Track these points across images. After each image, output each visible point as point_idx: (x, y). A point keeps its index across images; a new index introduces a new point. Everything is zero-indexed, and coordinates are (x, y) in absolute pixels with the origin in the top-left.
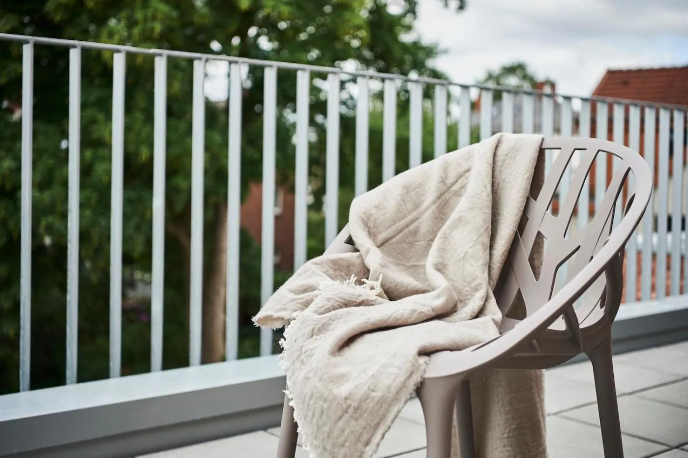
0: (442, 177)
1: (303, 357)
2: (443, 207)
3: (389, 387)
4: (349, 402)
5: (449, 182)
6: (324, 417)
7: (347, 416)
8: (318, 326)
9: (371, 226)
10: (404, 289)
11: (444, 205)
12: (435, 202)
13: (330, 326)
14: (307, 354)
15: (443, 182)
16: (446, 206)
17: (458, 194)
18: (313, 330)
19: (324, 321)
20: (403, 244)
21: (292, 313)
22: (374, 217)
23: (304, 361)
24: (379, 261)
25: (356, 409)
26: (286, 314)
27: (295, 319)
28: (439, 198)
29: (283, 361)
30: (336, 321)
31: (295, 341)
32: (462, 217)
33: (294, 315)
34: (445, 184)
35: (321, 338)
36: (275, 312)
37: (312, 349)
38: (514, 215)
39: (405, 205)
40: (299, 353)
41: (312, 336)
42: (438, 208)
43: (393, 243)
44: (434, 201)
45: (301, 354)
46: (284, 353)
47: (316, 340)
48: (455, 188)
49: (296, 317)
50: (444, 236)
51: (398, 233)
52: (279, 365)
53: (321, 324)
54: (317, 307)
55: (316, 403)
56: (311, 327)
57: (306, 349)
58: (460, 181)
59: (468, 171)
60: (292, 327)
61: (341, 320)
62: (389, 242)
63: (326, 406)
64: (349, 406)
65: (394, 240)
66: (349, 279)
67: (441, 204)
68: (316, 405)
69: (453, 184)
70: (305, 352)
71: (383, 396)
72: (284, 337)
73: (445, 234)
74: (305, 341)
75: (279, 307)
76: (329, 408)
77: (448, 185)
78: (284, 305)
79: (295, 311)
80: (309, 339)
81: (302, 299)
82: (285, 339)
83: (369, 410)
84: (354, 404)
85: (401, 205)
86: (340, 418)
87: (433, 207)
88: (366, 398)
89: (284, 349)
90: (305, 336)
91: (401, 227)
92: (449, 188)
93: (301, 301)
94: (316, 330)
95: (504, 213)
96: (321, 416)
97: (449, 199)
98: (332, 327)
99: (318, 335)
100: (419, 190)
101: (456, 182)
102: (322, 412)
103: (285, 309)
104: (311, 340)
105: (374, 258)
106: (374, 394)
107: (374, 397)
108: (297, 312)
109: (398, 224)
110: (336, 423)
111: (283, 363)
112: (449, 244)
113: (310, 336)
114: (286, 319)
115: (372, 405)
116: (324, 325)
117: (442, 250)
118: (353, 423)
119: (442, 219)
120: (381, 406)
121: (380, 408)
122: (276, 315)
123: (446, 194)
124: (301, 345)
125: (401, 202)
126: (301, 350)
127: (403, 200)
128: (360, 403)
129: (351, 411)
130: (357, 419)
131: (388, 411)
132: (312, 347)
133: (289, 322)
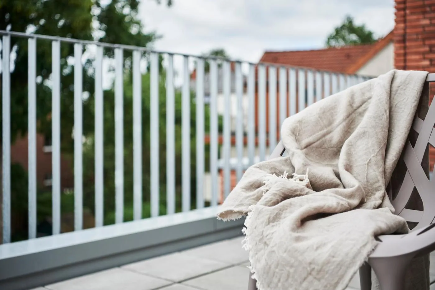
0: (350, 102)
1: (265, 240)
2: (351, 123)
3: (347, 254)
4: (313, 266)
5: (355, 105)
6: (290, 280)
7: (310, 278)
8: (272, 216)
9: (296, 134)
10: (322, 182)
11: (352, 122)
12: (346, 119)
13: (281, 215)
14: (268, 237)
15: (351, 105)
16: (353, 123)
17: (361, 114)
18: (269, 218)
19: (276, 212)
20: (320, 149)
21: (248, 207)
22: (299, 128)
23: (267, 242)
24: (302, 162)
25: (319, 271)
26: (244, 209)
27: (251, 211)
28: (348, 116)
29: (246, 244)
30: (284, 211)
31: (255, 228)
32: (367, 132)
33: (250, 208)
34: (352, 107)
35: (277, 225)
36: (235, 207)
37: (273, 233)
38: (404, 133)
39: (322, 121)
40: (262, 237)
41: (269, 223)
42: (347, 124)
43: (313, 148)
44: (344, 119)
45: (263, 237)
46: (246, 238)
47: (273, 226)
48: (360, 110)
49: (252, 210)
50: (350, 144)
51: (318, 140)
52: (243, 247)
53: (275, 214)
54: (266, 201)
55: (282, 270)
56: (268, 216)
57: (267, 233)
58: (363, 106)
59: (370, 98)
60: (250, 218)
61: (288, 211)
62: (311, 146)
63: (292, 270)
64: (313, 269)
65: (314, 145)
66: (283, 175)
67: (349, 121)
68: (282, 272)
69: (359, 107)
70: (266, 236)
71: (342, 261)
72: (245, 227)
73: (351, 142)
74: (264, 227)
75: (237, 203)
76: (295, 272)
77: (355, 108)
78: (241, 201)
79: (250, 205)
80: (267, 225)
81: (254, 195)
82: (246, 228)
83: (330, 272)
84: (317, 268)
85: (319, 121)
86: (305, 279)
87: (344, 123)
88: (328, 262)
89: (247, 235)
90: (264, 224)
91: (319, 136)
92: (356, 110)
93: (253, 197)
94: (271, 218)
95: (396, 131)
96: (287, 280)
97: (355, 118)
98: (282, 216)
99: (273, 222)
100: (332, 111)
101: (361, 106)
102: (288, 276)
103: (242, 205)
104: (268, 226)
105: (298, 160)
106: (334, 259)
107: (334, 262)
108: (252, 206)
109: (317, 134)
110: (301, 283)
111: (246, 246)
112: (354, 151)
113: (268, 223)
114: (244, 212)
115: (332, 268)
116: (276, 214)
117: (349, 155)
118: (316, 283)
119: (349, 132)
120: (341, 268)
121: (339, 270)
122: (236, 210)
123: (353, 115)
124: (261, 230)
125: (319, 119)
126: (262, 234)
127: (320, 118)
128: (322, 267)
129: (314, 273)
130: (319, 280)
131: (346, 272)
132: (272, 231)
133: (246, 214)
